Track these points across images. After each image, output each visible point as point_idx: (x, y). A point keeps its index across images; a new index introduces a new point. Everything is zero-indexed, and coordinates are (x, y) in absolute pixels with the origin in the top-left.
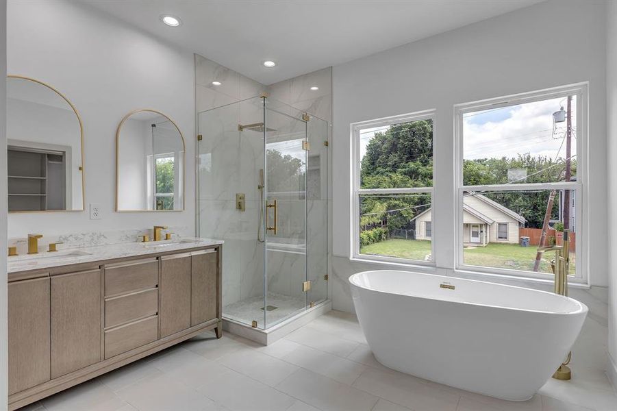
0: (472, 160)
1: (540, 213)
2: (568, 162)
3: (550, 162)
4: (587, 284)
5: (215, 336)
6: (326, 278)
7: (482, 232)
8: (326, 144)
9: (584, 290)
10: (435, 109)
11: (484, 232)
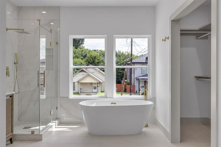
0: (92, 50)
1: (120, 77)
2: (132, 55)
3: (123, 53)
4: (150, 97)
5: (10, 143)
6: (57, 108)
7: (98, 86)
8: (57, 43)
9: (150, 99)
10: (107, 35)
11: (99, 86)
